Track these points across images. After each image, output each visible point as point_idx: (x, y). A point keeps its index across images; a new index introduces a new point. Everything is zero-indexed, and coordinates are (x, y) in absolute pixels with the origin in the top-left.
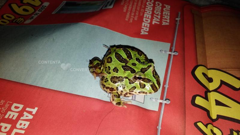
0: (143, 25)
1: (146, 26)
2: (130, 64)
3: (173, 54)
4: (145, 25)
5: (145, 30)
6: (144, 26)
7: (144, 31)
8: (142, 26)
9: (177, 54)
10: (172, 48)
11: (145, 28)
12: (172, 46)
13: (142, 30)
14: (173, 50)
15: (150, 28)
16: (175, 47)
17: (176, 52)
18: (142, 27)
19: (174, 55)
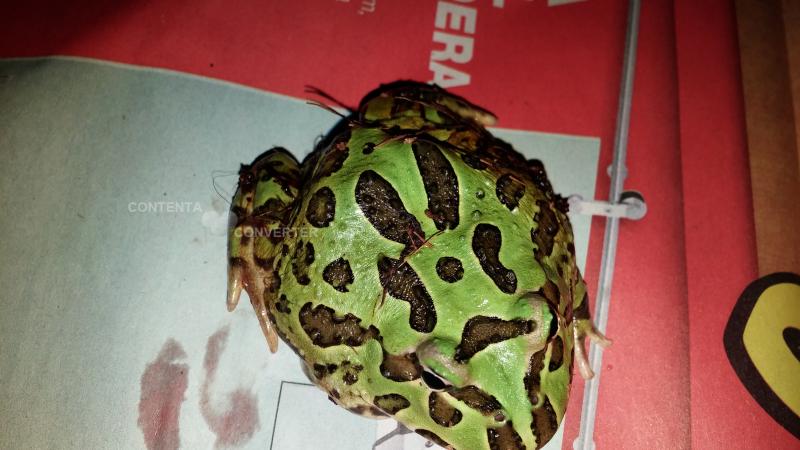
0: (440, 22)
1: (455, 24)
2: (423, 263)
3: (616, 212)
4: (449, 17)
5: (449, 53)
6: (448, 30)
7: (449, 63)
8: (433, 28)
9: (637, 210)
10: (610, 169)
11: (452, 41)
12: (606, 158)
13: (436, 55)
14: (618, 189)
15: (479, 37)
16: (629, 163)
17: (631, 200)
18: (438, 37)
19: (623, 222)
